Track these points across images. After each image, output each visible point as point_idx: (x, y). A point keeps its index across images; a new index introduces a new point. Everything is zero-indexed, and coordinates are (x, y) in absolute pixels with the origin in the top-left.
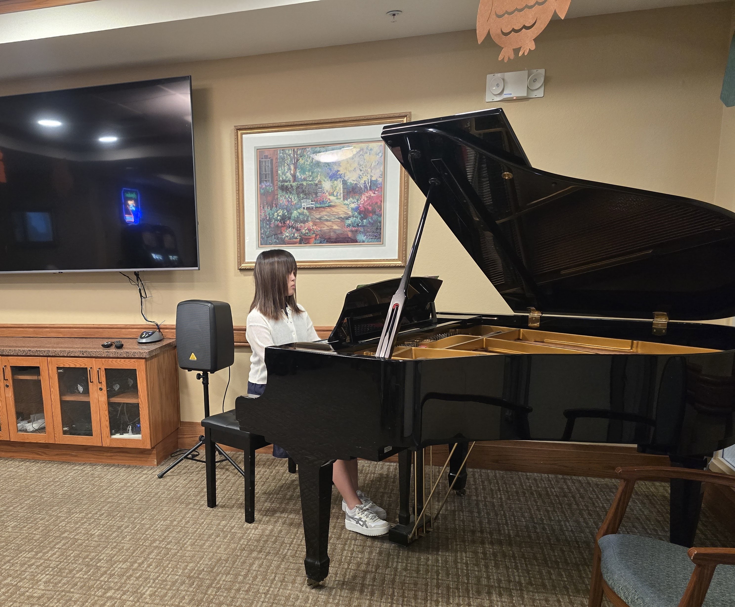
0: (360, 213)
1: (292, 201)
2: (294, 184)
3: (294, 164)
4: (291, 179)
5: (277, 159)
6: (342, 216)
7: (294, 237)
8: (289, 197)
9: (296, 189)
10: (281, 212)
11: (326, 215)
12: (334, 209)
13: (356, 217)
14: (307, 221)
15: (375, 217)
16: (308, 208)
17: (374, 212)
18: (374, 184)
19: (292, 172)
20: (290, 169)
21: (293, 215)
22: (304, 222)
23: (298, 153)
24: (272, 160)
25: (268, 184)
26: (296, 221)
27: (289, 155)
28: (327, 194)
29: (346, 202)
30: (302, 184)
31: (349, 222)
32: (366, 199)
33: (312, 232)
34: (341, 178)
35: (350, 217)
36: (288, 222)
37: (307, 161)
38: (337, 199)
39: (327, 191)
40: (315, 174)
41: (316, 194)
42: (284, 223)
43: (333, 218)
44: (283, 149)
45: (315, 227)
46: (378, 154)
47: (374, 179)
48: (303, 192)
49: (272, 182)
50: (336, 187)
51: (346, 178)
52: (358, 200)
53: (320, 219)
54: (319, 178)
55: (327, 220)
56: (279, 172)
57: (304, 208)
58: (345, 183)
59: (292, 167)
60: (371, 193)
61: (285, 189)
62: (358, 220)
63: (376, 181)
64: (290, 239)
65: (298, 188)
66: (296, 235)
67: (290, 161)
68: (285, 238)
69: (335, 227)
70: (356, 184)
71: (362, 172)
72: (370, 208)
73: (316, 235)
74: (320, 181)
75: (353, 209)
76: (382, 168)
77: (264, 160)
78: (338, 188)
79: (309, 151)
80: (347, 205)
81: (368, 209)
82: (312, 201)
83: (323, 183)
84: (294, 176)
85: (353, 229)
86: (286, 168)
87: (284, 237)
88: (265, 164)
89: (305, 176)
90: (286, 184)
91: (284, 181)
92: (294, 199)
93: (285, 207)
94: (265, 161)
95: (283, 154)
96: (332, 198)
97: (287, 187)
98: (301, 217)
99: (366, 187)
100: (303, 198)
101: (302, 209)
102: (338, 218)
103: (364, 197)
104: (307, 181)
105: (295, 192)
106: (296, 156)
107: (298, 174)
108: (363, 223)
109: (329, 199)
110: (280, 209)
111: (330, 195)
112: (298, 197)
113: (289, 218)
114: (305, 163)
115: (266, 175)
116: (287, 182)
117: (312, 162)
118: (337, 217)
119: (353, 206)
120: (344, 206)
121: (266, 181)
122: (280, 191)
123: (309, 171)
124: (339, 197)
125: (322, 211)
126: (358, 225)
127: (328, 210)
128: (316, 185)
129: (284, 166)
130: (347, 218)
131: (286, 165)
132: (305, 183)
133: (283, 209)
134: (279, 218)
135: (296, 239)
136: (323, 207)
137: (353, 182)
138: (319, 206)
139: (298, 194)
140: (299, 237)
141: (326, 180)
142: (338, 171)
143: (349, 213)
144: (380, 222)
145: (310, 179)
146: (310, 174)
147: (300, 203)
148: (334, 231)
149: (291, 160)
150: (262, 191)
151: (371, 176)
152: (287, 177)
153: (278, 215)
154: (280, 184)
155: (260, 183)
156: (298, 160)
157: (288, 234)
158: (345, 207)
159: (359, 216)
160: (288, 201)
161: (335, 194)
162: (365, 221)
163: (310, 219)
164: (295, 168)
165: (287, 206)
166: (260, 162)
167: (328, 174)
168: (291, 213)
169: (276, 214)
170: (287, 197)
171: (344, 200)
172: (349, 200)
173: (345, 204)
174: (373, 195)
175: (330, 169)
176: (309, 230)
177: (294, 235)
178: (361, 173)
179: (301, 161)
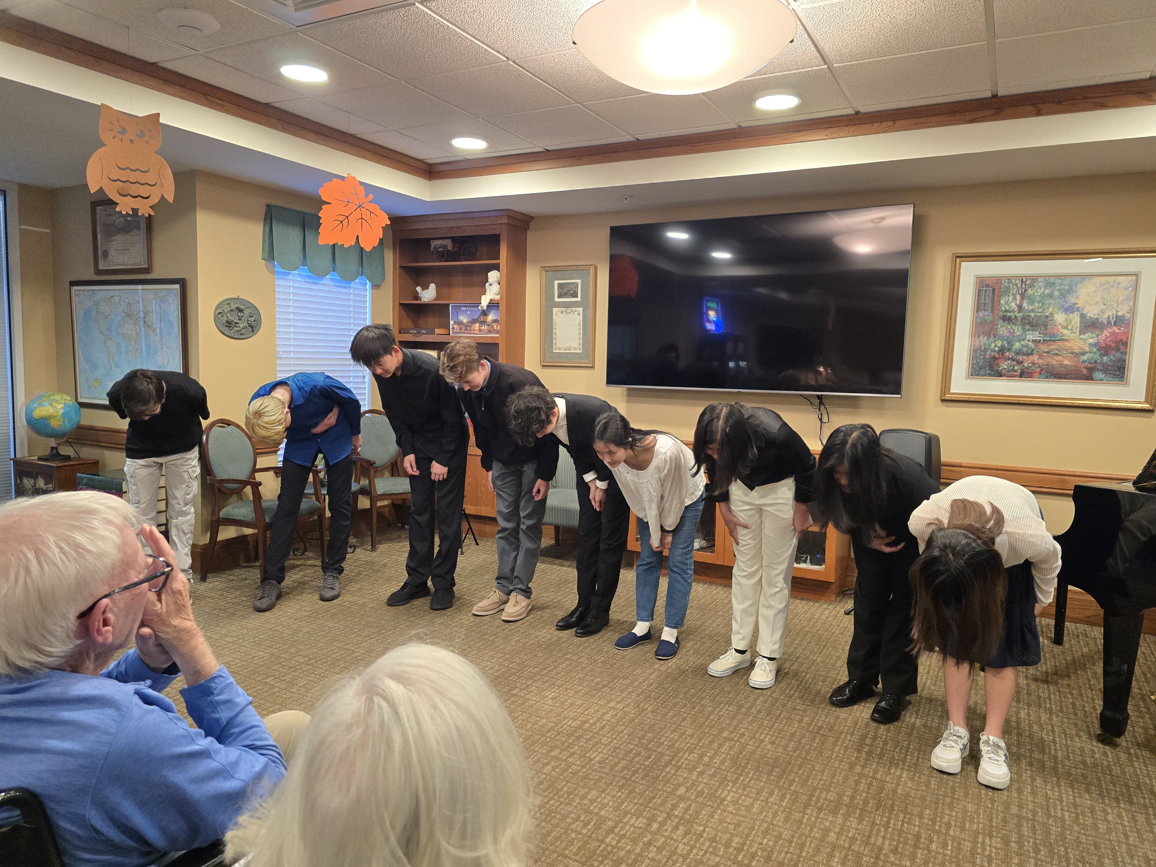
0: (1099, 349)
1: (1014, 332)
2: (1019, 315)
3: (1021, 294)
4: (1016, 309)
5: (1000, 288)
6: (1076, 351)
7: (1013, 370)
8: (1011, 328)
9: (1022, 320)
10: (999, 343)
11: (1056, 349)
12: (1066, 343)
13: (1094, 353)
14: (1032, 354)
15: (1118, 355)
16: (1034, 341)
17: (1118, 349)
18: (1121, 320)
19: (1018, 302)
20: (1015, 299)
21: (1014, 347)
22: (1028, 354)
23: (1028, 283)
24: (994, 290)
25: (987, 313)
26: (1017, 353)
27: (1016, 285)
28: (1059, 327)
29: (1083, 336)
30: (1029, 316)
31: (1085, 358)
32: (1108, 335)
33: (1037, 366)
34: (1078, 310)
35: (1087, 353)
36: (1008, 354)
37: (1038, 292)
38: (1072, 333)
39: (1060, 324)
40: (1046, 306)
41: (1046, 326)
42: (1003, 354)
43: (1065, 352)
44: (1009, 279)
45: (1040, 361)
46: (1126, 289)
47: (1119, 314)
48: (1030, 323)
49: (993, 311)
50: (1071, 321)
51: (1084, 312)
52: (1098, 336)
53: (1048, 352)
54: (1051, 310)
55: (1057, 355)
56: (1002, 301)
57: (1029, 341)
58: (1083, 317)
59: (1018, 297)
60: (1115, 328)
61: (1007, 319)
62: (1097, 357)
63: (1123, 316)
64: (1009, 371)
65: (1023, 318)
66: (1016, 368)
67: (1016, 291)
68: (1002, 370)
69: (1066, 362)
70: (1097, 318)
71: (1106, 306)
72: (1113, 345)
73: (1041, 370)
74: (1052, 314)
75: (1090, 345)
76: (1131, 303)
77: (984, 288)
78: (1073, 322)
79: (1041, 282)
80: (1084, 339)
81: (1110, 346)
82: (1040, 334)
83: (1055, 315)
84: (1020, 307)
85: (1090, 366)
86: (1011, 298)
87: (1000, 369)
88: (986, 293)
89: (1033, 307)
90: (1009, 314)
91: (1007, 311)
92: (1018, 330)
93: (1006, 338)
94: (986, 290)
95: (1008, 283)
96: (1065, 331)
97: (1010, 317)
98: (1024, 349)
99: (1109, 322)
100: (1029, 330)
101: (1026, 341)
102: (1072, 353)
103: (1106, 333)
104: (1035, 312)
105: (1019, 323)
106: (1024, 286)
107: (1025, 305)
108: (1102, 361)
109: (1062, 333)
110: (999, 339)
111: (1063, 328)
112: (1023, 328)
113: (1009, 350)
114: (1034, 294)
115: (985, 304)
116: (1010, 312)
117: (1043, 293)
118: (1069, 351)
119: (1091, 341)
120: (1080, 341)
121: (985, 310)
122: (1001, 322)
123: (1039, 302)
124: (1074, 331)
125: (1052, 345)
126: (1096, 362)
127: (1060, 343)
128: (1047, 317)
129: (1009, 296)
130: (1083, 354)
131: (1011, 294)
132: (1032, 315)
133: (1003, 340)
134: (996, 349)
135: (1016, 371)
136: (1053, 341)
137: (1093, 316)
138: (1047, 339)
139: (1023, 325)
140: (1020, 371)
141: (1059, 312)
142: (1076, 304)
143: (1086, 348)
144: (1124, 361)
145: (1040, 311)
146: (1040, 305)
147: (1024, 335)
148: (1065, 366)
149: (1018, 290)
150: (979, 320)
151: (1117, 311)
152: (1010, 307)
153: (996, 346)
154: (1002, 314)
155: (978, 311)
156: (1026, 291)
157: (1005, 367)
158: (1082, 342)
159: (1098, 353)
160: (1010, 332)
161: (1070, 327)
162: (1105, 358)
163: (1035, 352)
164: (1022, 299)
165: (1008, 337)
166: (979, 290)
167: (1063, 306)
168: (1012, 345)
169: (993, 344)
170: (1009, 327)
171: (1080, 334)
172: (1087, 335)
173: (1081, 339)
174: (1117, 331)
175: (1066, 302)
176: (1033, 363)
177: (1014, 367)
178: (1104, 307)
179: (1030, 292)
